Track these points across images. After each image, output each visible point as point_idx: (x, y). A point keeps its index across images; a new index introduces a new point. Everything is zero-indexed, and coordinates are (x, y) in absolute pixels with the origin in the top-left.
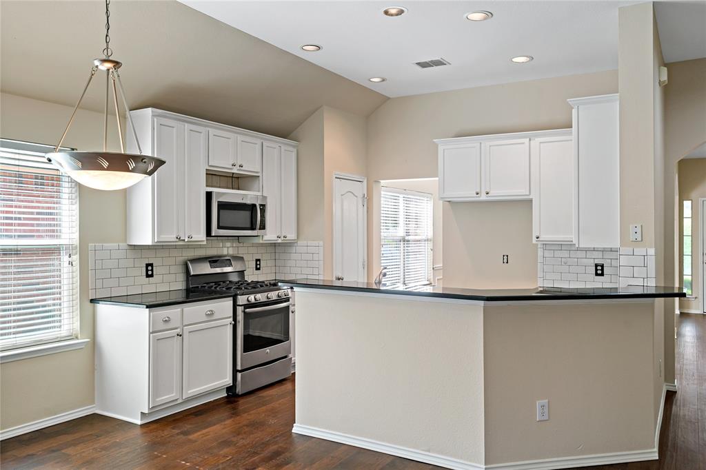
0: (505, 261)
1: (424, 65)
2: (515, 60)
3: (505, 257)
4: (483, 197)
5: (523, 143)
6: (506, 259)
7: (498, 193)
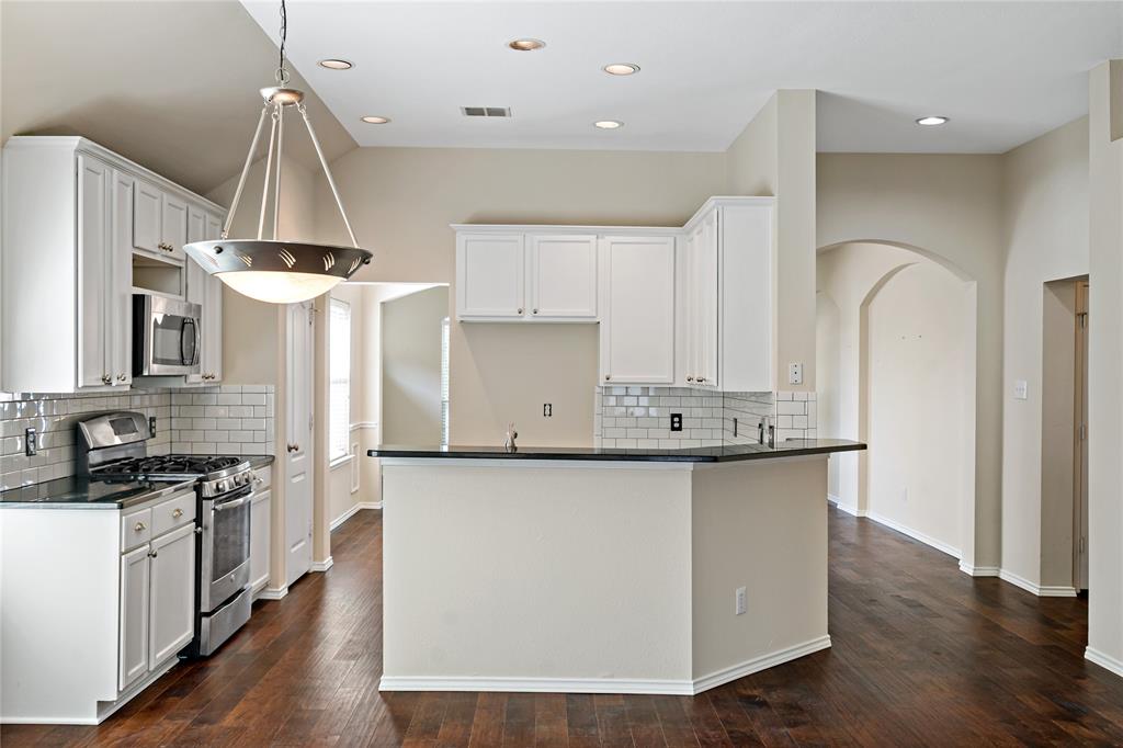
0: (547, 412)
1: (471, 112)
2: (598, 124)
3: (548, 407)
4: (528, 317)
5: (588, 242)
6: (548, 410)
7: (551, 311)
